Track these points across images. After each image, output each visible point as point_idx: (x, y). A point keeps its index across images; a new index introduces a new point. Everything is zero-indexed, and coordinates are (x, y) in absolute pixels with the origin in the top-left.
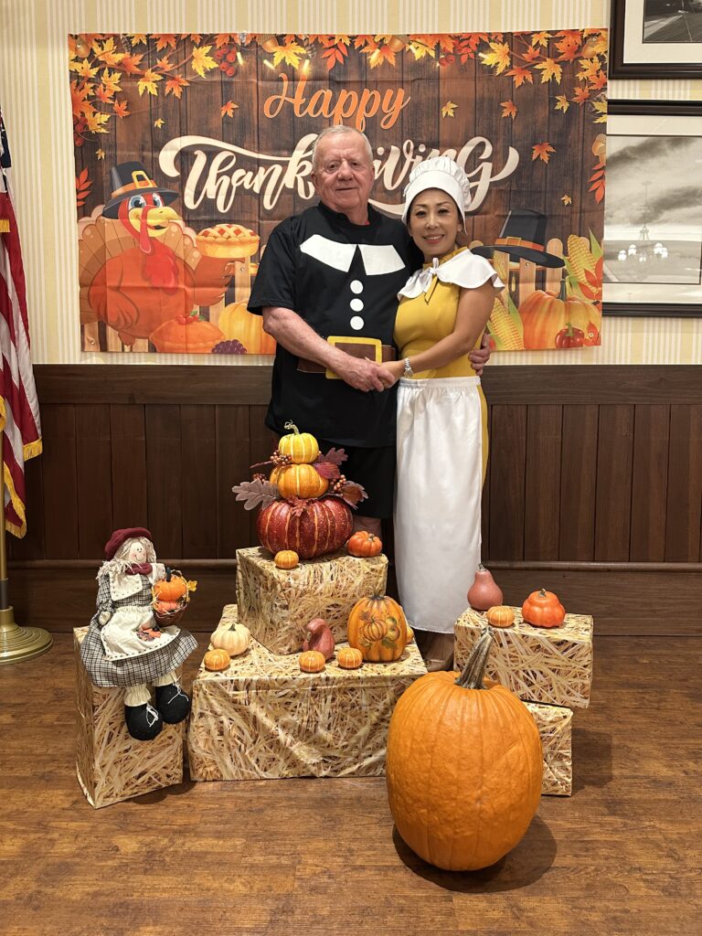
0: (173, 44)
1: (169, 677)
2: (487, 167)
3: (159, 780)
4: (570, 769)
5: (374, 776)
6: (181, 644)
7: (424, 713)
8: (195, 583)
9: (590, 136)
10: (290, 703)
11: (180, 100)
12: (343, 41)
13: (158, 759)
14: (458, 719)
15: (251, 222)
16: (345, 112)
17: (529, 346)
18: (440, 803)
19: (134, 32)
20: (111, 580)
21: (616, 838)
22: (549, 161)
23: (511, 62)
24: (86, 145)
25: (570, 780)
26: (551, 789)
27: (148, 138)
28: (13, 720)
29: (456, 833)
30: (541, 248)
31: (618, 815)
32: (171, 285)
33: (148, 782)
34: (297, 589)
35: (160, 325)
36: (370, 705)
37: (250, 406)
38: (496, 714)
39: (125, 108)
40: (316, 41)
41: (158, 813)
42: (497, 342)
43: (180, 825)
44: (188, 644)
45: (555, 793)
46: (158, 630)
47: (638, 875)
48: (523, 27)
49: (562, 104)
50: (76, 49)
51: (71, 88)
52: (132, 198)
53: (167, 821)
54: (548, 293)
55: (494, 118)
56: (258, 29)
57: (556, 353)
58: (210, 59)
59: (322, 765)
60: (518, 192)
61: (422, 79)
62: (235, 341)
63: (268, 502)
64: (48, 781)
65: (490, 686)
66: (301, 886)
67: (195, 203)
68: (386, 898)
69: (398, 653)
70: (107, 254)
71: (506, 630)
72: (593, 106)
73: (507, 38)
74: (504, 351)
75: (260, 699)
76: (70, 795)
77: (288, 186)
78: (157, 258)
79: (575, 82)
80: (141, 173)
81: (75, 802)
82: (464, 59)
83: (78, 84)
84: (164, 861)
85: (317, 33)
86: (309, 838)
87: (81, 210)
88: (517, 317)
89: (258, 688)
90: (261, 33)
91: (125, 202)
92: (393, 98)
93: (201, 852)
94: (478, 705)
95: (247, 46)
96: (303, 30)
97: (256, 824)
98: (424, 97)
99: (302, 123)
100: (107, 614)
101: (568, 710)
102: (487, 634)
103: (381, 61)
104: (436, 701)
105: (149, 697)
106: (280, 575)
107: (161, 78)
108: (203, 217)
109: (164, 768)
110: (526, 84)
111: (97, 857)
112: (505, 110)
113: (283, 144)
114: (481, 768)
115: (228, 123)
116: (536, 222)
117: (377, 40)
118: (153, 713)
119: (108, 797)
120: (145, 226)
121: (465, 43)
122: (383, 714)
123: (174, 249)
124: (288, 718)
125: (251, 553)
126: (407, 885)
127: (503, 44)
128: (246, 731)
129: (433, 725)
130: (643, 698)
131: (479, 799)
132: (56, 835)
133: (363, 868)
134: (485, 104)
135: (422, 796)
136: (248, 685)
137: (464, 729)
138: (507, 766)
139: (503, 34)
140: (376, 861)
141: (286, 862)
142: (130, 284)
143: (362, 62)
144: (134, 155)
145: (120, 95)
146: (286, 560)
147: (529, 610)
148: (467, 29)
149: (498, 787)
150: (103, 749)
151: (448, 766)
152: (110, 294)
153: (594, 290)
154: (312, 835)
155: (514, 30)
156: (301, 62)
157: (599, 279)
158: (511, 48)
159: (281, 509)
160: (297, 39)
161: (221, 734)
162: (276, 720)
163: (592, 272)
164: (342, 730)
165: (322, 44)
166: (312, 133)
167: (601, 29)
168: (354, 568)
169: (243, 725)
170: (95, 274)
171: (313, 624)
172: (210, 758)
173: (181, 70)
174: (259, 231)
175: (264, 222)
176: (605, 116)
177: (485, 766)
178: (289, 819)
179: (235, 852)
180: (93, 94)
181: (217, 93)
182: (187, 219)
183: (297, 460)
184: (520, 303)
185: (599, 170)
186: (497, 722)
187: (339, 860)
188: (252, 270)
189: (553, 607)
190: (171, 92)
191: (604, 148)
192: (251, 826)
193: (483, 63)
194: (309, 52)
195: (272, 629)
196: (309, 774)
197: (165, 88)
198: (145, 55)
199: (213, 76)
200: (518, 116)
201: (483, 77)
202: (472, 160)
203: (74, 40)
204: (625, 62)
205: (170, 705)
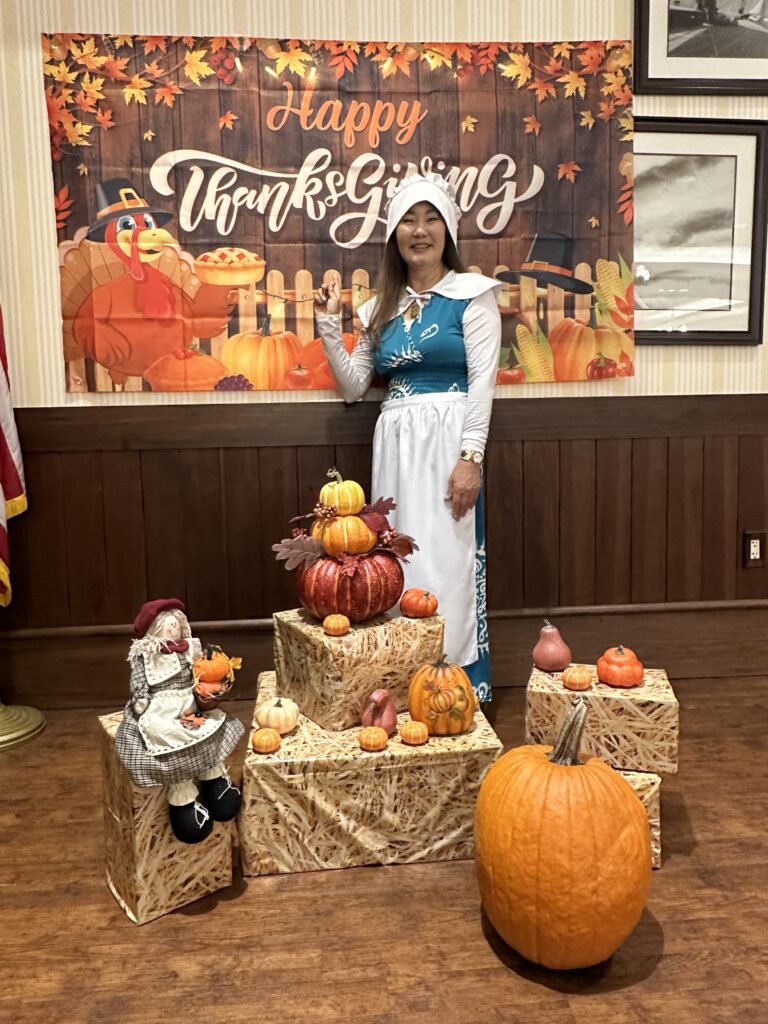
0: (163, 47)
1: (217, 769)
2: (511, 187)
3: (208, 885)
4: (658, 838)
5: (445, 861)
6: (227, 730)
7: (524, 798)
8: (240, 660)
9: (617, 154)
10: (352, 785)
11: (172, 110)
12: (352, 48)
13: (207, 862)
14: (564, 802)
15: (256, 245)
16: (356, 125)
17: (559, 378)
18: (552, 897)
19: (117, 33)
20: (146, 661)
22: (575, 180)
23: (533, 74)
24: (65, 160)
25: (658, 851)
27: (137, 152)
28: (18, 821)
29: (571, 931)
30: (568, 273)
32: (167, 316)
33: (196, 889)
34: (350, 658)
35: (155, 360)
37: (258, 448)
38: (603, 794)
39: (110, 117)
40: (323, 48)
41: (212, 925)
42: (525, 372)
43: (242, 939)
44: (234, 731)
46: (201, 716)
48: (544, 37)
49: (587, 120)
50: (51, 51)
51: (46, 95)
52: (121, 218)
53: (226, 934)
54: (578, 321)
55: (517, 135)
56: (259, 33)
57: (587, 384)
58: (205, 64)
59: (389, 851)
61: (439, 91)
62: (241, 376)
63: (311, 560)
64: (76, 894)
65: (587, 759)
66: (397, 1003)
67: (192, 225)
68: (496, 1009)
69: (467, 725)
70: (94, 282)
71: (586, 694)
72: (619, 123)
73: (528, 48)
74: (534, 383)
75: (318, 782)
76: (105, 910)
77: (295, 206)
78: (150, 286)
79: (599, 98)
80: (130, 191)
81: (113, 919)
82: (483, 70)
83: (54, 90)
84: (233, 984)
85: (324, 39)
86: (392, 942)
87: (62, 232)
88: (546, 347)
89: (316, 771)
90: (262, 36)
91: (112, 223)
92: (409, 111)
93: (275, 971)
94: (583, 785)
95: (247, 51)
96: (309, 35)
97: (328, 930)
98: (442, 110)
99: (310, 137)
100: (145, 701)
101: (656, 776)
102: (581, 703)
103: (394, 70)
104: (536, 783)
105: (197, 794)
106: (330, 643)
107: (149, 85)
108: (202, 239)
109: (213, 870)
110: (549, 98)
111: (154, 987)
112: (528, 126)
113: (288, 159)
114: (595, 856)
116: (563, 245)
117: (389, 47)
118: (204, 812)
119: (152, 910)
120: (136, 250)
121: (482, 53)
122: (455, 792)
123: (169, 276)
124: (349, 801)
125: (290, 616)
126: (514, 990)
127: (524, 54)
128: (303, 818)
129: (535, 811)
130: (702, 749)
131: (594, 891)
132: (99, 964)
133: (461, 974)
134: (508, 119)
135: (531, 892)
136: (304, 768)
137: (572, 813)
138: (622, 852)
139: (523, 44)
140: (474, 965)
141: (374, 975)
142: (120, 315)
143: (374, 70)
144: (122, 172)
146: (336, 627)
147: (607, 670)
148: (485, 38)
149: (615, 876)
150: (145, 859)
151: (558, 856)
152: (97, 325)
153: (625, 317)
154: (393, 938)
155: (535, 41)
156: (307, 70)
157: (630, 307)
158: (532, 59)
159: (328, 568)
160: (302, 45)
161: (276, 822)
162: (337, 805)
163: (623, 299)
164: (410, 812)
165: (329, 51)
166: (322, 147)
167: (625, 41)
168: (410, 631)
169: (300, 811)
170: (79, 304)
171: (377, 696)
172: (264, 849)
173: (173, 76)
174: (265, 255)
175: (271, 245)
176: (631, 133)
177: (598, 854)
178: (364, 919)
179: (313, 967)
180: (72, 102)
181: (215, 102)
182: (183, 242)
183: (343, 512)
184: (549, 332)
185: (627, 191)
186: (606, 802)
187: (433, 966)
188: (258, 298)
189: (633, 665)
190: (162, 100)
191: (631, 167)
192: (323, 933)
193: (503, 74)
194: (316, 59)
195: (323, 703)
196: (374, 862)
197: (155, 96)
198: (131, 59)
199: (208, 83)
200: (542, 131)
201: (504, 90)
202: (496, 179)
203: (48, 40)
204: (649, 77)
205: (223, 801)
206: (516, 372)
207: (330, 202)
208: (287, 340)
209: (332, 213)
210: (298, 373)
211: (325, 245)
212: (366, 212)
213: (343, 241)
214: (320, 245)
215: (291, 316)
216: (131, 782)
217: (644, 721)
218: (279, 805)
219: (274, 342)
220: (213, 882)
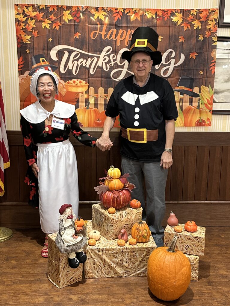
0: (56, 9)
1: (81, 249)
2: (173, 61)
3: (76, 280)
4: (198, 273)
5: (140, 277)
6: (83, 239)
7: (160, 260)
9: (210, 50)
10: (115, 255)
11: (58, 31)
12: (121, 10)
13: (77, 274)
14: (169, 261)
15: (85, 78)
16: (121, 38)
17: (186, 125)
18: (164, 283)
19: (40, 4)
20: (63, 221)
21: (210, 291)
22: (195, 58)
23: (183, 20)
24: (22, 48)
25: (198, 276)
26: (192, 279)
27: (46, 45)
28: (17, 263)
29: (169, 291)
30: (191, 90)
31: (211, 286)
33: (74, 280)
34: (116, 220)
36: (139, 256)
38: (179, 260)
39: (37, 33)
40: (110, 10)
41: (79, 289)
43: (87, 292)
44: (85, 240)
45: (193, 280)
47: (215, 301)
48: (188, 7)
49: (201, 38)
50: (18, 10)
51: (16, 25)
53: (82, 291)
54: (193, 107)
55: (176, 42)
56: (89, 5)
57: (196, 127)
58: (70, 15)
59: (124, 273)
60: (184, 70)
64: (40, 281)
65: (177, 251)
67: (64, 71)
69: (147, 240)
71: (180, 233)
72: (212, 39)
73: (182, 11)
74: (177, 127)
75: (106, 254)
76: (50, 285)
77: (99, 66)
79: (206, 29)
80: (43, 59)
81: (52, 287)
82: (166, 19)
83: (18, 23)
84: (86, 301)
85: (111, 7)
87: (20, 72)
88: (182, 115)
89: (106, 251)
90: (90, 6)
93: (96, 299)
94: (174, 257)
95: (84, 11)
96: (106, 6)
97: (109, 291)
99: (105, 42)
100: (63, 232)
101: (198, 256)
102: (176, 237)
103: (135, 19)
104: (163, 256)
105: (76, 256)
106: (110, 216)
107: (51, 22)
108: (67, 76)
109: (78, 276)
110: (188, 30)
111: (67, 301)
112: (180, 39)
113: (98, 49)
115: (77, 41)
116: (190, 81)
117: (134, 10)
119: (63, 285)
121: (166, 13)
122: (143, 258)
124: (114, 259)
125: (97, 206)
127: (180, 13)
128: (102, 263)
129: (162, 263)
131: (174, 282)
133: (142, 301)
134: (173, 37)
135: (160, 282)
136: (103, 250)
137: (171, 264)
138: (182, 273)
139: (180, 9)
140: (145, 299)
141: (121, 301)
143: (128, 18)
144: (41, 52)
146: (112, 211)
147: (187, 227)
148: (167, 7)
149: (180, 279)
150: (62, 272)
151: (167, 273)
153: (210, 106)
154: (126, 293)
155: (184, 9)
156: (105, 18)
157: (211, 102)
158: (183, 15)
159: (110, 194)
160: (103, 9)
161: (94, 264)
162: (111, 260)
163: (209, 100)
164: (131, 263)
165: (113, 11)
166: (109, 46)
167: (217, 9)
168: (132, 212)
169: (101, 262)
170: (26, 97)
171: (123, 231)
172: (91, 271)
173: (58, 20)
174: (88, 82)
175: (90, 78)
176: (216, 42)
177: (176, 273)
178: (118, 289)
179: (106, 299)
180: (25, 28)
181: (73, 29)
182: (61, 77)
183: (114, 178)
184: (183, 110)
185: (213, 62)
186: (179, 262)
187: (135, 299)
188: (86, 97)
189: (194, 226)
190: (55, 28)
191: (215, 54)
192: (107, 292)
193: (172, 21)
194: (108, 14)
195: (107, 232)
196: (120, 276)
197: (53, 26)
198: (45, 13)
199: (71, 22)
200: (185, 41)
201: (172, 26)
202: (168, 58)
203: (17, 6)
204: (224, 22)
205: (82, 258)
207: (111, 65)
208: (95, 110)
209: (112, 69)
210: (98, 122)
211: (109, 79)
212: (123, 68)
213: (115, 78)
214: (107, 79)
215: (97, 103)
216: (60, 252)
217: (196, 242)
218: (95, 260)
219: (91, 111)
220: (78, 279)
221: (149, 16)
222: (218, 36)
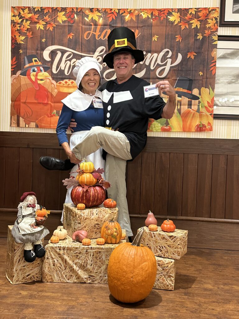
0: (50, 11)
1: (39, 242)
2: (169, 61)
4: (173, 281)
7: (119, 252)
8: (50, 211)
9: (211, 49)
11: (52, 32)
12: (115, 11)
13: (34, 271)
14: (128, 253)
17: (184, 130)
19: (36, 6)
20: (22, 208)
22: (194, 58)
23: (180, 20)
24: (16, 48)
25: (173, 285)
27: (39, 46)
30: (190, 92)
31: (187, 296)
32: (46, 102)
34: (84, 217)
35: (41, 117)
36: (106, 258)
39: (31, 34)
40: (105, 11)
42: (172, 128)
43: (41, 290)
45: (167, 289)
46: (37, 226)
48: (186, 7)
49: (200, 37)
50: (14, 12)
51: (11, 26)
52: (32, 68)
53: (37, 289)
54: (193, 110)
55: (173, 41)
57: (196, 133)
58: (64, 16)
60: (182, 70)
61: (145, 26)
63: (75, 186)
67: (56, 71)
70: (21, 89)
72: (212, 38)
73: (179, 10)
74: (175, 132)
75: (68, 253)
78: (41, 92)
79: (205, 28)
80: (36, 59)
82: (162, 18)
83: (14, 25)
84: (35, 297)
85: (106, 8)
86: (82, 295)
87: (13, 72)
88: (180, 119)
89: (67, 250)
90: (84, 7)
91: (29, 70)
95: (79, 12)
96: (100, 7)
97: (65, 291)
98: (146, 33)
99: (98, 42)
100: (21, 219)
101: (173, 260)
102: (142, 229)
103: (130, 19)
105: (32, 248)
106: (78, 212)
107: (45, 23)
108: (59, 77)
109: (36, 274)
110: (186, 29)
111: (15, 295)
112: (177, 39)
113: (91, 50)
114: (133, 268)
116: (189, 82)
117: (129, 11)
118: (33, 253)
119: (17, 281)
120: (36, 79)
121: (162, 13)
123: (47, 88)
124: (77, 261)
127: (178, 13)
128: (62, 265)
130: (217, 268)
134: (170, 36)
135: (116, 276)
137: (129, 256)
139: (178, 9)
140: (102, 300)
141: (74, 299)
142: (29, 101)
143: (122, 19)
144: (34, 52)
145: (30, 30)
146: (81, 207)
148: (163, 7)
150: (16, 265)
152: (21, 104)
153: (211, 109)
155: (182, 8)
156: (99, 19)
157: (212, 105)
158: (181, 15)
160: (98, 10)
163: (210, 102)
165: (107, 12)
166: (103, 46)
167: (217, 8)
170: (17, 97)
173: (53, 21)
176: (217, 41)
179: (58, 296)
180: (19, 29)
181: (67, 30)
182: (53, 77)
184: (182, 113)
185: (214, 62)
186: (141, 255)
187: (91, 300)
190: (49, 29)
191: (216, 54)
193: (169, 20)
194: (102, 15)
197: (47, 27)
198: (40, 15)
199: (65, 23)
200: (182, 41)
201: (169, 26)
202: (164, 58)
203: (13, 9)
204: (225, 20)
206: (168, 128)
207: (104, 65)
209: (105, 69)
220: (36, 278)
221: (144, 16)
222: (219, 34)
